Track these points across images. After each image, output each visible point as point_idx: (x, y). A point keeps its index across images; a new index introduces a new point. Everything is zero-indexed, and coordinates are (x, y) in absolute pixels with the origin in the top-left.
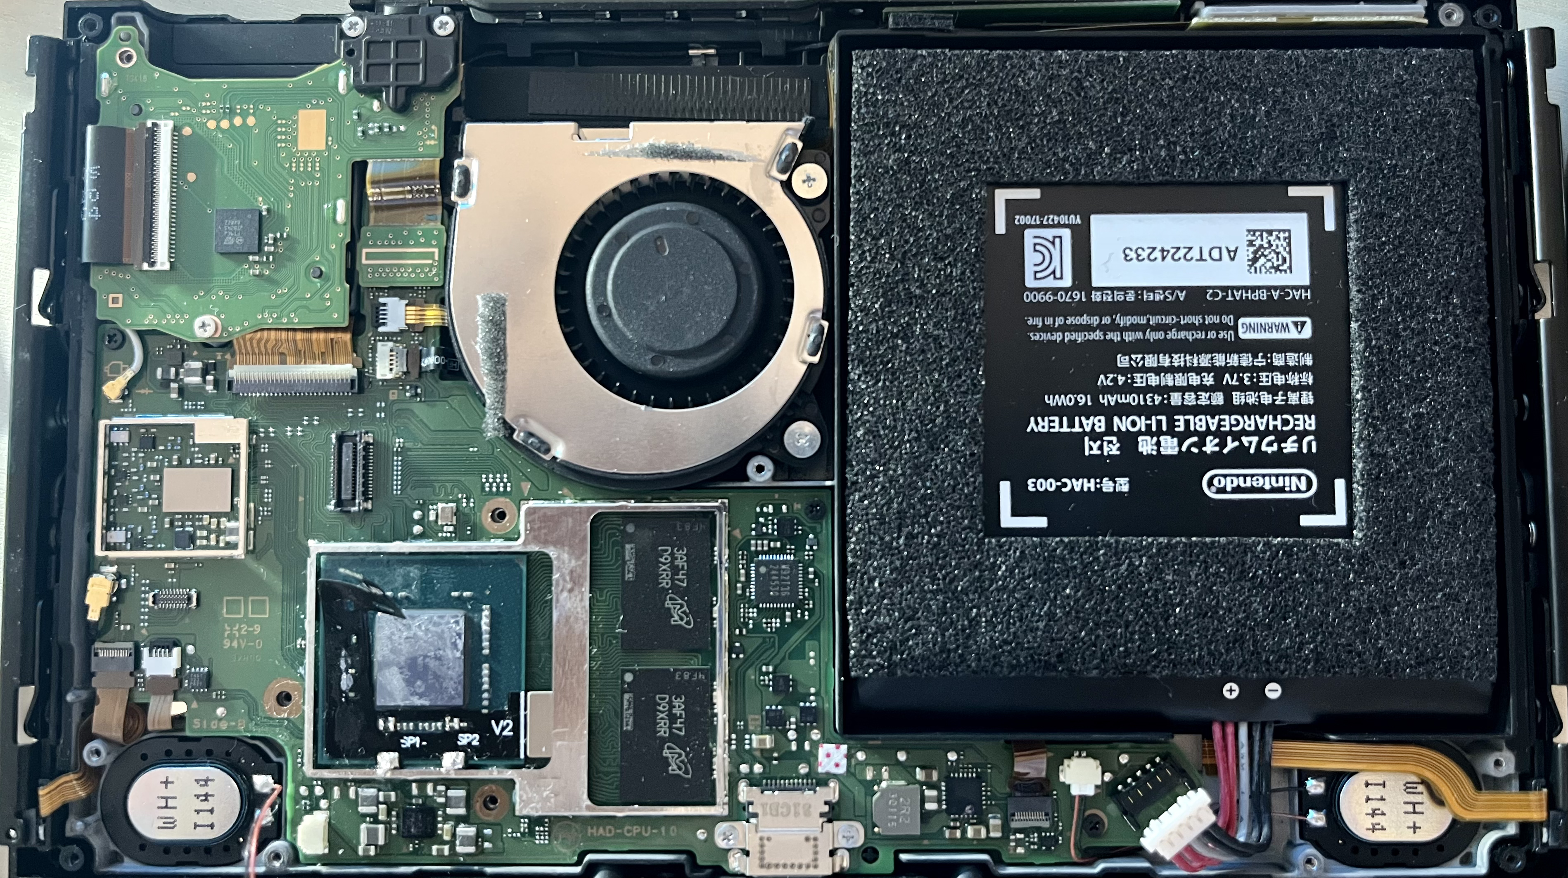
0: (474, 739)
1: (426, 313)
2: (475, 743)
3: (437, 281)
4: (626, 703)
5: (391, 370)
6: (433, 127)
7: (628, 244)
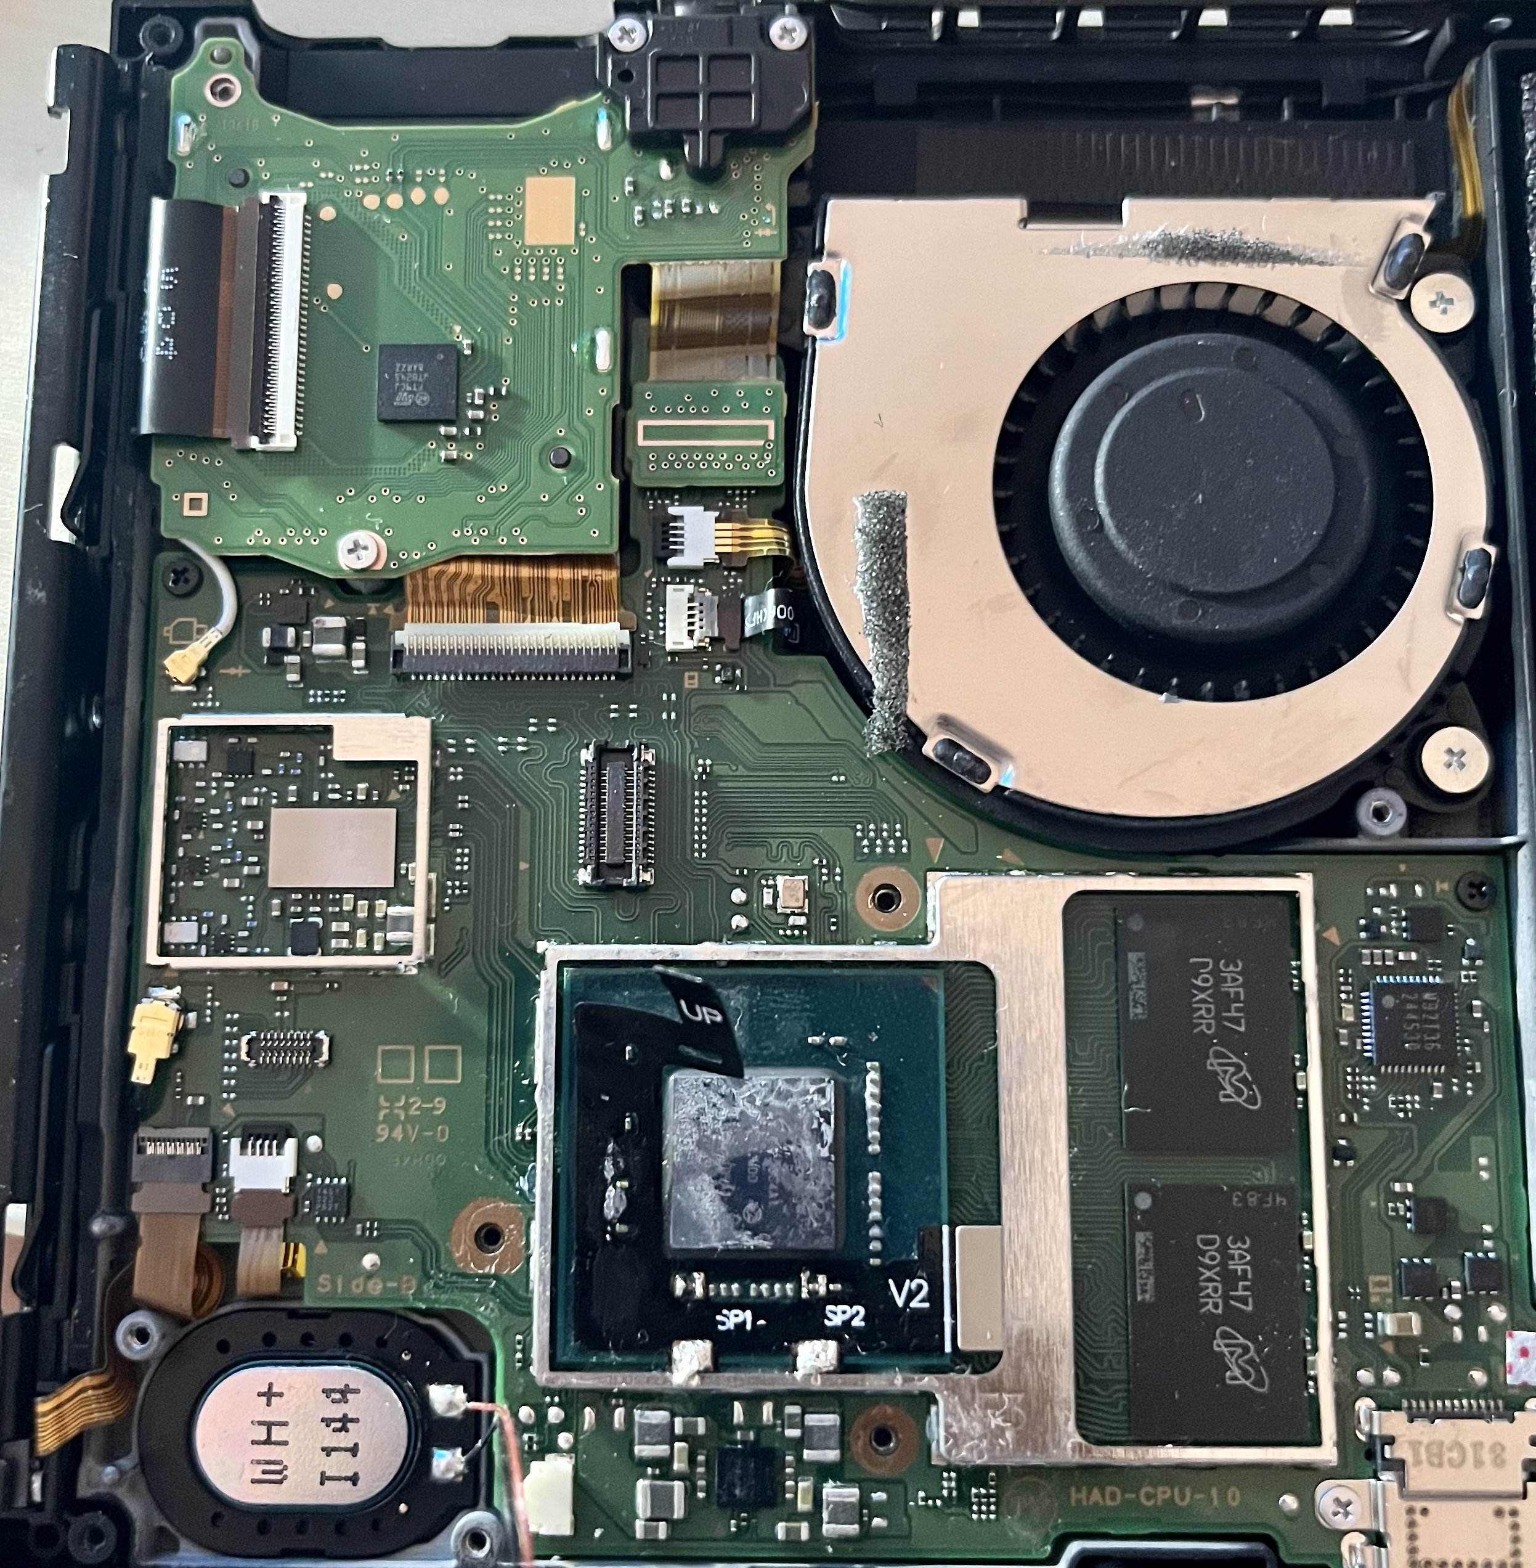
0: (855, 1315)
1: (755, 534)
2: (857, 1323)
3: (775, 477)
4: (1139, 1250)
5: (691, 633)
6: (769, 207)
7: (1132, 403)
